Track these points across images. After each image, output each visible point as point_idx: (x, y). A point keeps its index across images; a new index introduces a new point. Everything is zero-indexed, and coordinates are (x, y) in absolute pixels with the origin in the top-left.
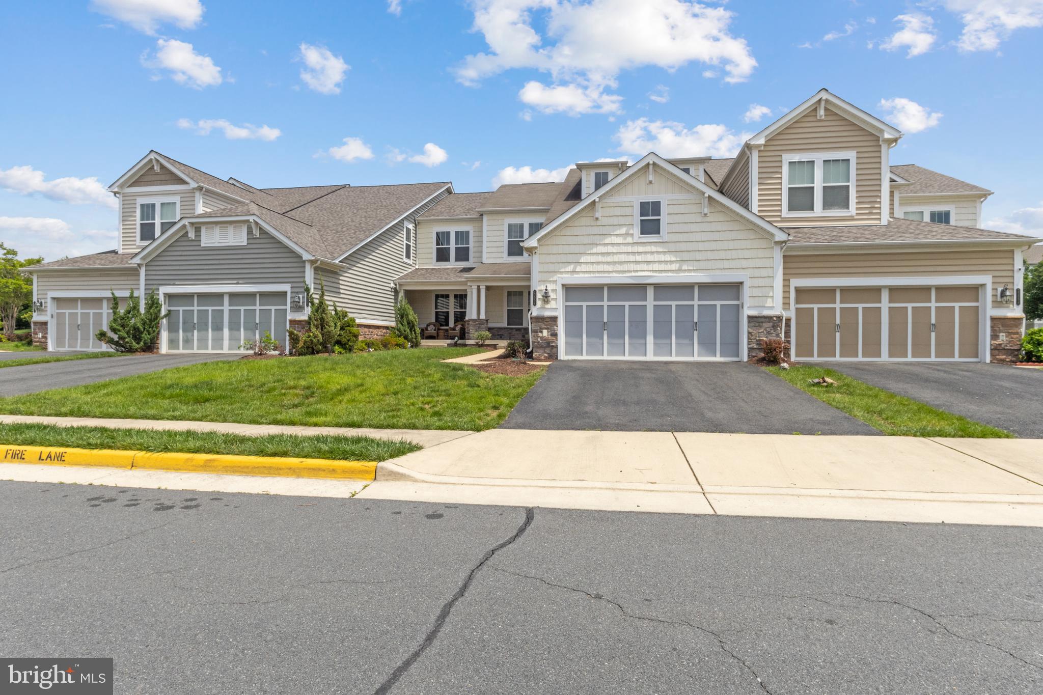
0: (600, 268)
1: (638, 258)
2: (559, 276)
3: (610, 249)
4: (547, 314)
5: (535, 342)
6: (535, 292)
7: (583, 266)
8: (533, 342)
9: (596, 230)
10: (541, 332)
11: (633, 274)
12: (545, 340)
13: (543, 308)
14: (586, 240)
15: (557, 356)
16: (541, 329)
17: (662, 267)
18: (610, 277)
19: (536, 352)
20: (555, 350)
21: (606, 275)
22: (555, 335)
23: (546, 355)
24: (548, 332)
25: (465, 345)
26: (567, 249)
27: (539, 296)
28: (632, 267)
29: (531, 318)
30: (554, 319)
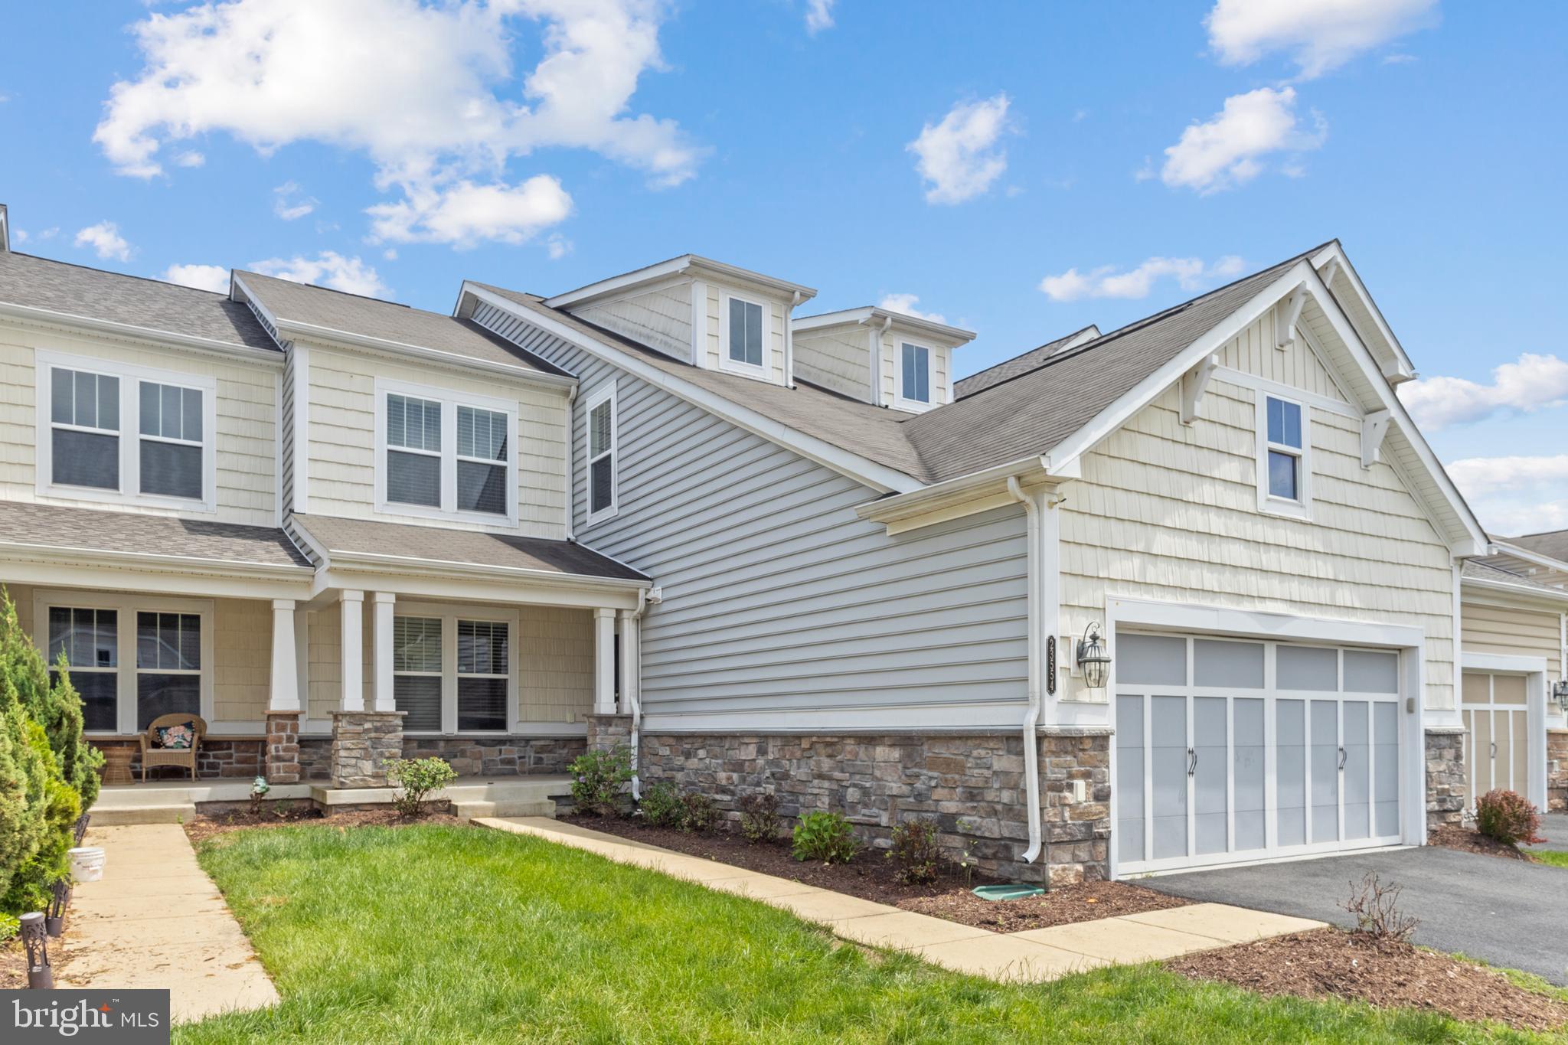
0: (1194, 577)
1: (1269, 560)
2: (1109, 591)
3: (1217, 523)
4: (1087, 723)
5: (1054, 825)
6: (1051, 642)
7: (1162, 565)
8: (1047, 827)
9: (1184, 458)
10: (1070, 787)
11: (1260, 606)
12: (1081, 816)
13: (1072, 702)
14: (1165, 483)
15: (1107, 869)
16: (1071, 776)
17: (1309, 592)
18: (1217, 610)
19: (1054, 860)
20: (1102, 847)
21: (1207, 602)
22: (1102, 796)
23: (1080, 868)
24: (1088, 785)
25: (316, 810)
26: (1125, 505)
27: (1064, 659)
28: (1254, 584)
29: (1040, 738)
30: (1100, 740)
